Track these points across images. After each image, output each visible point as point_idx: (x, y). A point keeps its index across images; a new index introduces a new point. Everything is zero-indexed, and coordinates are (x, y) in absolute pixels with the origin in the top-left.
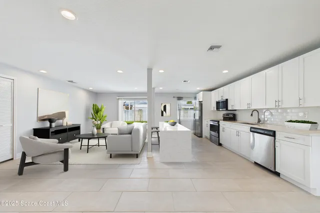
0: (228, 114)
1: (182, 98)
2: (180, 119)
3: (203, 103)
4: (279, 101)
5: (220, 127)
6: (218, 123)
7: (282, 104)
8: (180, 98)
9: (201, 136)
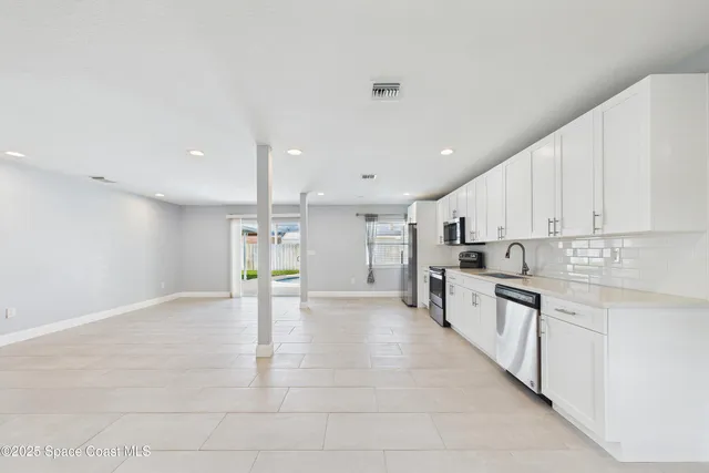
0: (468, 254)
1: (376, 216)
2: (371, 265)
3: (417, 227)
4: (555, 221)
5: (447, 284)
6: (443, 274)
7: (562, 227)
8: (371, 218)
9: (414, 306)
